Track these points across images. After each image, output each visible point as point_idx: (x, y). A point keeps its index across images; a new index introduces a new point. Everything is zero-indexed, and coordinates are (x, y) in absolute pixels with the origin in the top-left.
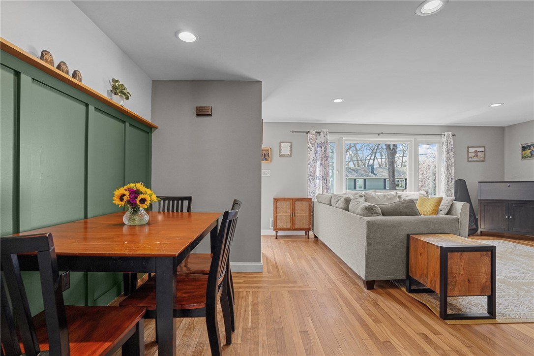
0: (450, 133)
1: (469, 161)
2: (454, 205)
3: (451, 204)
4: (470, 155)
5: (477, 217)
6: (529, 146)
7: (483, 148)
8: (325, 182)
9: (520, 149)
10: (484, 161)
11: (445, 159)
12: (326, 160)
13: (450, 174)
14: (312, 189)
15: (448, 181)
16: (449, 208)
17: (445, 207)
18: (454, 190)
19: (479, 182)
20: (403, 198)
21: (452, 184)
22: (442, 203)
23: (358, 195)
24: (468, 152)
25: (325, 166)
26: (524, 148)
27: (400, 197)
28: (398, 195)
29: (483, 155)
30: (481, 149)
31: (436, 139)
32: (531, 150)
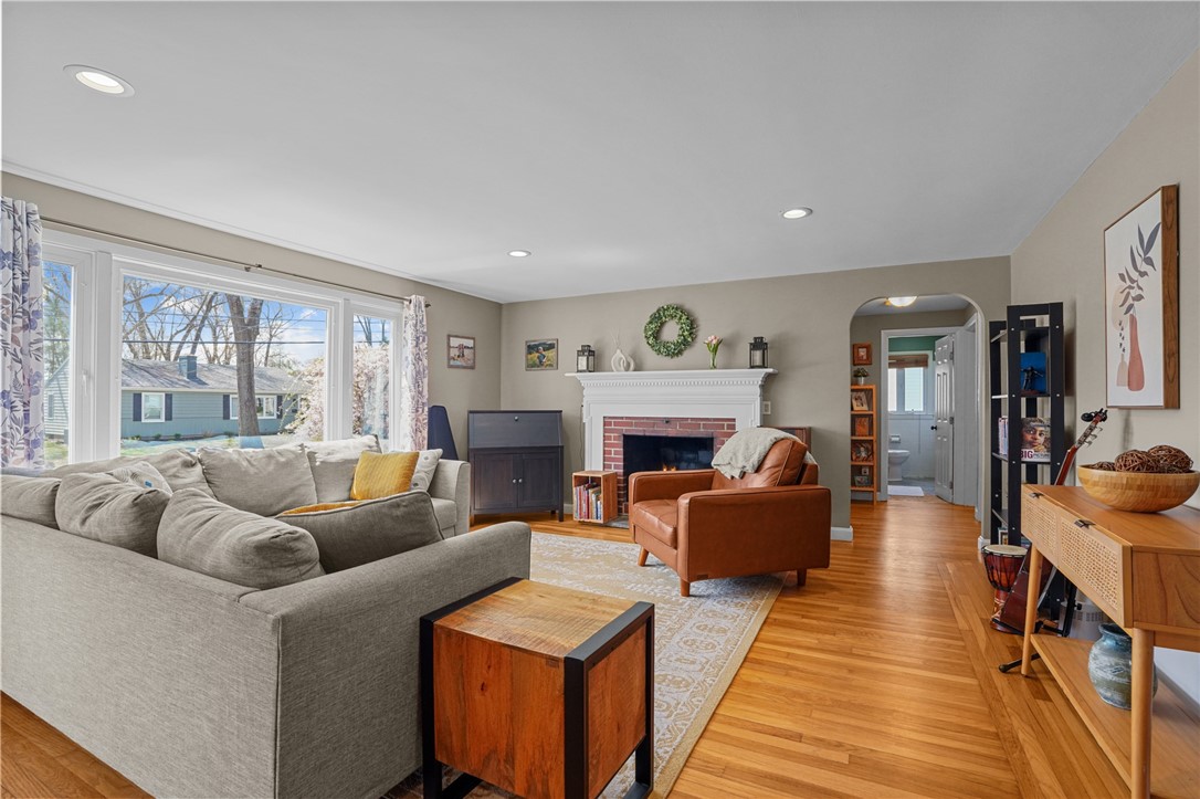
0: (422, 298)
1: (450, 367)
2: (441, 468)
3: (434, 467)
4: (452, 355)
6: (537, 346)
7: (472, 341)
8: (20, 415)
9: (523, 349)
10: (472, 368)
11: (410, 357)
12: (25, 327)
13: (420, 393)
15: (417, 411)
16: (431, 476)
17: (423, 475)
19: (471, 412)
20: (320, 458)
21: (425, 416)
22: (417, 467)
23: (178, 461)
24: (449, 347)
25: (18, 349)
26: (531, 348)
27: (311, 456)
28: (307, 450)
29: (471, 356)
30: (470, 343)
31: (392, 307)
32: (540, 353)
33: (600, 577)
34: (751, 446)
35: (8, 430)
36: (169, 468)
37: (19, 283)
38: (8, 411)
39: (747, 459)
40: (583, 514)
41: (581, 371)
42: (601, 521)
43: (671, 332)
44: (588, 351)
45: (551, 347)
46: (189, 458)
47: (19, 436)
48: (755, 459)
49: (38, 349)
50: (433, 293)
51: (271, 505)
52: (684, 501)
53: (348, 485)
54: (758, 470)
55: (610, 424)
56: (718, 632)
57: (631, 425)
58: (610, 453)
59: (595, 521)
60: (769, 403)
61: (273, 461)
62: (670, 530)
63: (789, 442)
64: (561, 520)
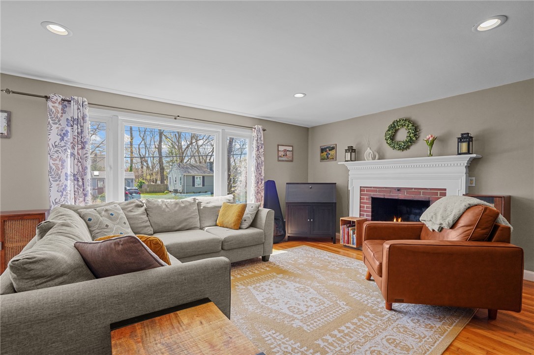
0: (260, 127)
1: (279, 161)
2: (259, 213)
3: (256, 212)
4: (280, 155)
5: (284, 220)
6: (326, 148)
7: (291, 148)
8: (81, 183)
9: (319, 151)
10: (292, 161)
11: (255, 156)
12: (82, 148)
13: (260, 174)
14: (54, 195)
15: (258, 183)
16: (253, 216)
17: (249, 215)
18: (263, 192)
19: (287, 184)
20: (203, 205)
21: (262, 186)
22: (247, 211)
23: (134, 204)
24: (278, 151)
25: (79, 157)
26: (323, 150)
27: (199, 204)
28: (197, 201)
29: (291, 155)
30: (290, 149)
31: (247, 132)
32: (327, 152)
33: (338, 283)
34: (449, 209)
35: (76, 190)
36: (129, 207)
37: (80, 130)
38: (76, 182)
39: (443, 218)
40: (345, 241)
41: (347, 161)
42: (355, 246)
43: (402, 135)
44: (351, 150)
45: (333, 148)
46: (140, 203)
47: (80, 192)
48: (450, 219)
49: (86, 157)
50: (267, 124)
51: (174, 226)
52: (386, 245)
53: (216, 219)
54: (453, 227)
55: (364, 191)
57: (376, 191)
58: (364, 207)
59: (351, 245)
60: (474, 178)
61: (178, 206)
62: (378, 263)
63: (481, 208)
64: (334, 243)
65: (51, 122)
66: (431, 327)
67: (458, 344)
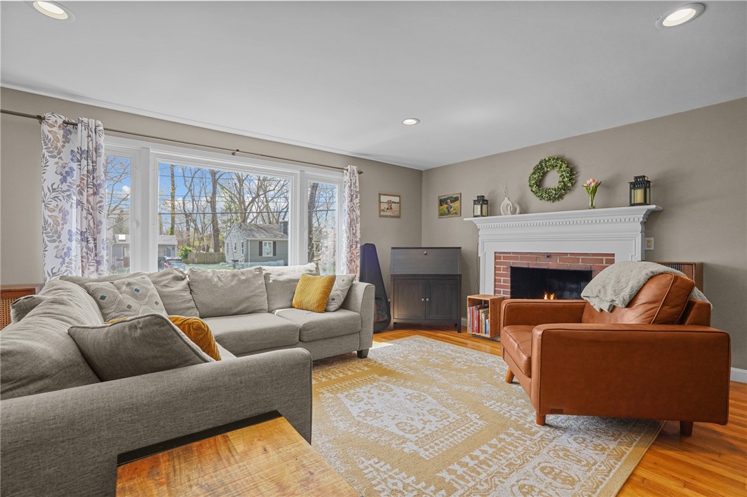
0: (355, 168)
1: (381, 216)
2: (354, 288)
3: (348, 287)
4: (382, 208)
5: (389, 300)
7: (398, 198)
8: (91, 245)
9: (437, 203)
10: (399, 217)
11: (347, 209)
12: (95, 194)
13: (354, 234)
15: (351, 246)
16: (345, 293)
17: (339, 292)
18: (359, 260)
19: (392, 248)
20: (272, 278)
21: (357, 251)
22: (336, 286)
23: (171, 276)
24: (380, 202)
25: (90, 207)
26: (442, 202)
27: (267, 276)
28: (264, 272)
29: (397, 209)
30: (396, 199)
31: (335, 176)
32: (448, 205)
33: (466, 388)
34: (623, 280)
35: (84, 254)
36: (163, 281)
37: (90, 168)
38: (84, 244)
39: (616, 293)
40: (475, 329)
41: (476, 216)
42: (488, 336)
43: (553, 180)
44: (481, 200)
45: (456, 199)
46: (181, 275)
47: (90, 259)
48: (626, 294)
49: (100, 207)
50: (364, 164)
51: (231, 308)
52: (538, 332)
53: (291, 297)
54: (630, 304)
55: (500, 258)
56: (564, 481)
57: (517, 258)
58: (500, 281)
59: (483, 335)
60: (652, 239)
61: (236, 279)
62: (525, 358)
63: (669, 277)
64: (459, 332)
65: (47, 154)
66: (603, 449)
67: (642, 473)
